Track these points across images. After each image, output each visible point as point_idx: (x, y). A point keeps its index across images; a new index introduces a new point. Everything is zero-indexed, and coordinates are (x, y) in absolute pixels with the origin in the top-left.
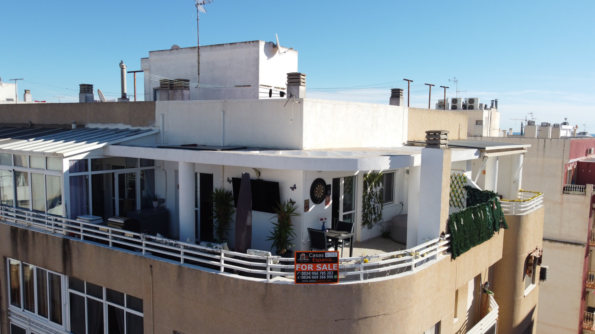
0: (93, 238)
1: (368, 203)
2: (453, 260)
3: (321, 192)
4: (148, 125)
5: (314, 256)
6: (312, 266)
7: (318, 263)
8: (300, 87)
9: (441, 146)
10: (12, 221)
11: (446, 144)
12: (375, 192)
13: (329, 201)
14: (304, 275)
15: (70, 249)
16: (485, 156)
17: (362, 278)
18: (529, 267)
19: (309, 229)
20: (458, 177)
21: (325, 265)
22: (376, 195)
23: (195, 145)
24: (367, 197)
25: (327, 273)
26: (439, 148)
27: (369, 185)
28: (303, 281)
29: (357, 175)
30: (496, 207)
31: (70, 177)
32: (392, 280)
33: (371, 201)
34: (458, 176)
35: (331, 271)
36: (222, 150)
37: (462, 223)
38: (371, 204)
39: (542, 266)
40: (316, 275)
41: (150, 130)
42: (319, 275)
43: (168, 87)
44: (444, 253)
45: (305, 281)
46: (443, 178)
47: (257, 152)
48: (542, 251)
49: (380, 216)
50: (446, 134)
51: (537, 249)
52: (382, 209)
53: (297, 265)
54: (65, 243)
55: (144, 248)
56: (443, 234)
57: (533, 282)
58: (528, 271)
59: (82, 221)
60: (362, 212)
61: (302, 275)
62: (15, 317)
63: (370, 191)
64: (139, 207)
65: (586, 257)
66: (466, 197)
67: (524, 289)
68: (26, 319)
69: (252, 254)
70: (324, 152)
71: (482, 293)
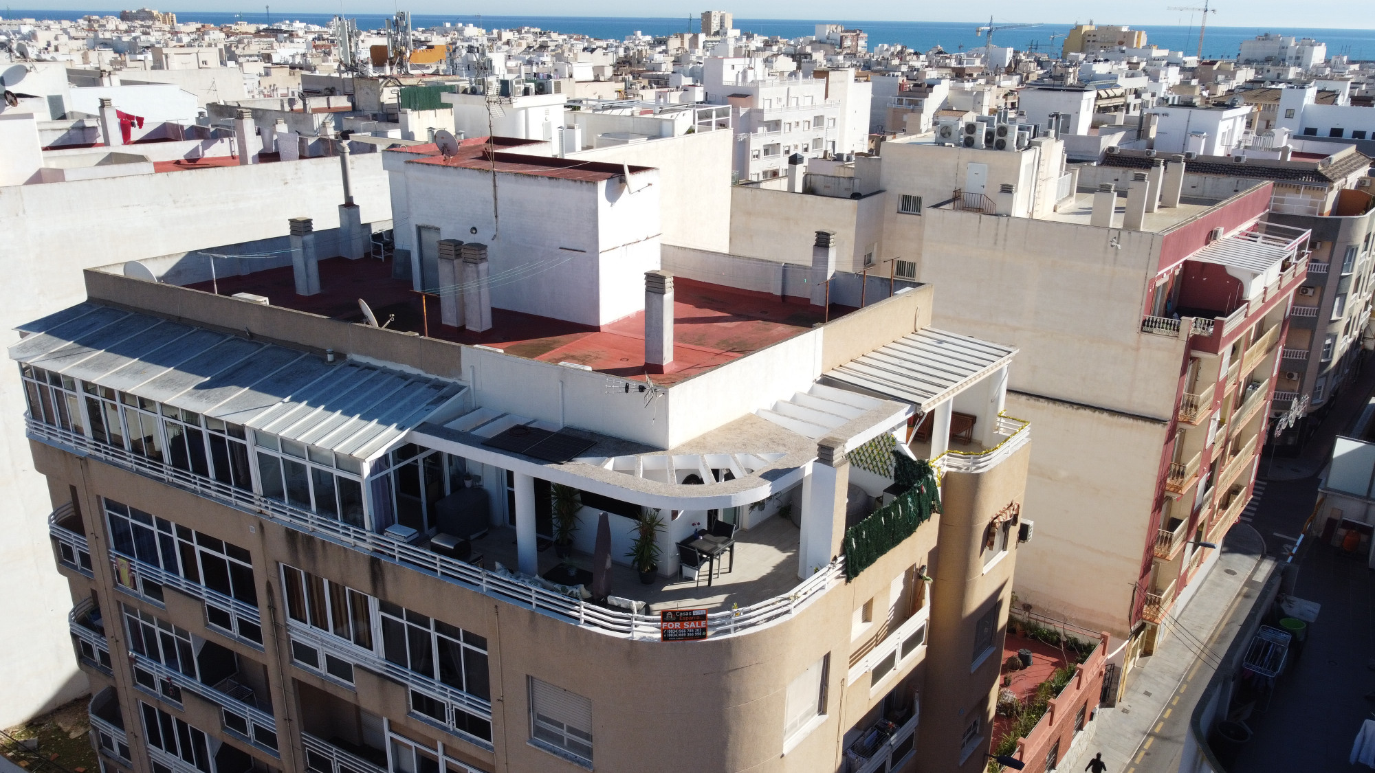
0: (417, 563)
2: (848, 583)
4: (450, 376)
5: (681, 614)
6: (679, 624)
7: (685, 621)
8: (665, 296)
9: (834, 460)
15: (381, 571)
17: (732, 631)
18: (991, 538)
19: (678, 540)
20: (886, 437)
21: (692, 623)
25: (694, 630)
26: (832, 465)
28: (670, 638)
30: (925, 491)
31: (373, 482)
35: (699, 629)
37: (864, 537)
39: (1020, 524)
41: (456, 386)
42: (686, 633)
43: (452, 255)
48: (1018, 506)
51: (1010, 508)
53: (663, 624)
54: (374, 562)
55: (484, 585)
56: (835, 559)
57: (1004, 549)
58: (989, 543)
61: (669, 633)
62: (296, 632)
64: (448, 491)
65: (1167, 443)
66: (894, 465)
67: (983, 565)
68: (318, 638)
71: (916, 581)
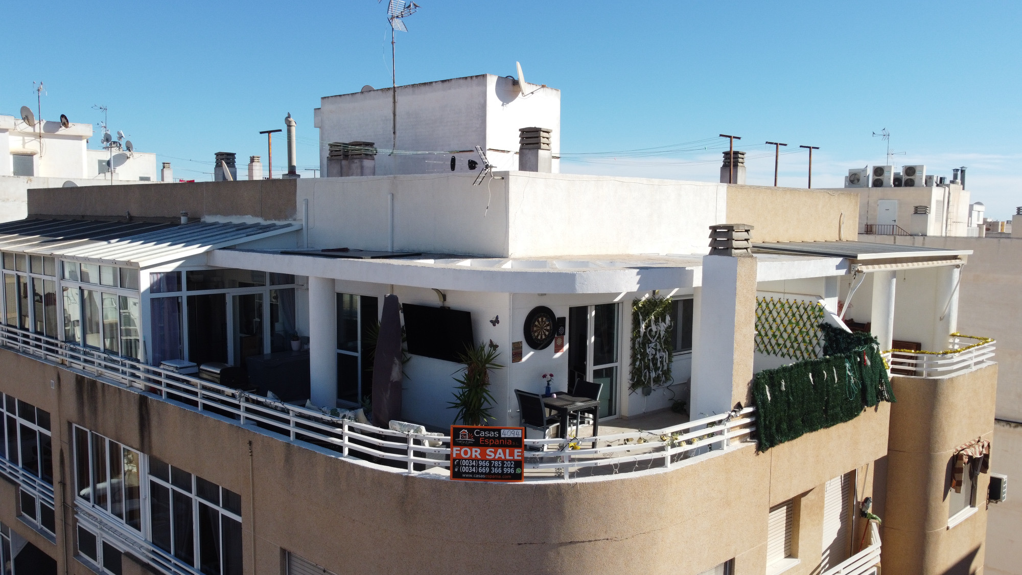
0: (181, 397)
1: (642, 351)
2: (761, 453)
3: (545, 329)
4: (286, 218)
5: (483, 434)
6: (479, 450)
7: (488, 446)
8: (540, 151)
9: (734, 251)
10: (78, 366)
11: (746, 248)
12: (656, 332)
13: (562, 346)
14: (465, 466)
15: (148, 413)
16: (858, 271)
17: (567, 476)
18: (956, 475)
19: (518, 391)
20: (809, 308)
21: (500, 451)
22: (659, 337)
23: (345, 250)
24: (640, 340)
25: (503, 464)
26: (730, 255)
27: (645, 320)
28: (464, 475)
29: (621, 302)
30: (869, 363)
31: (153, 300)
32: (622, 481)
33: (649, 348)
34: (810, 306)
35: (511, 461)
36: (373, 258)
37: (783, 388)
38: (648, 352)
39: (991, 473)
40: (486, 467)
41: (289, 225)
42: (490, 467)
43: (341, 155)
44: (742, 438)
45: (467, 476)
46: (738, 307)
47: (430, 262)
48: (989, 445)
49: (667, 373)
50: (747, 231)
51: (979, 441)
52: (670, 361)
53: (455, 449)
54: (143, 401)
55: (243, 414)
56: (739, 406)
57: (972, 502)
58: (954, 482)
59: (167, 369)
60: (631, 367)
61: (463, 466)
62: (82, 515)
63: (644, 331)
64: (267, 349)
66: (823, 343)
67: (947, 514)
68: (97, 519)
69: (396, 428)
70: (542, 262)
71: (858, 518)
